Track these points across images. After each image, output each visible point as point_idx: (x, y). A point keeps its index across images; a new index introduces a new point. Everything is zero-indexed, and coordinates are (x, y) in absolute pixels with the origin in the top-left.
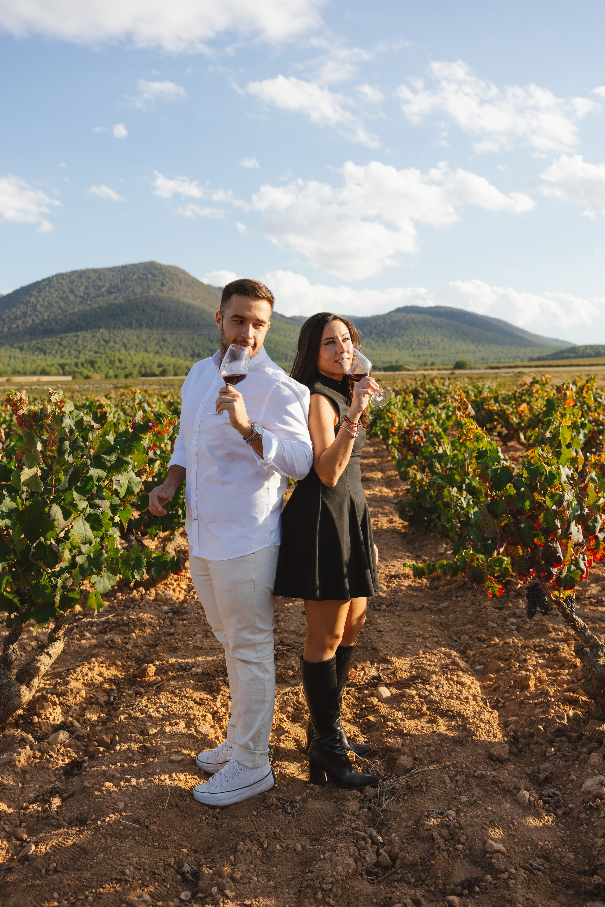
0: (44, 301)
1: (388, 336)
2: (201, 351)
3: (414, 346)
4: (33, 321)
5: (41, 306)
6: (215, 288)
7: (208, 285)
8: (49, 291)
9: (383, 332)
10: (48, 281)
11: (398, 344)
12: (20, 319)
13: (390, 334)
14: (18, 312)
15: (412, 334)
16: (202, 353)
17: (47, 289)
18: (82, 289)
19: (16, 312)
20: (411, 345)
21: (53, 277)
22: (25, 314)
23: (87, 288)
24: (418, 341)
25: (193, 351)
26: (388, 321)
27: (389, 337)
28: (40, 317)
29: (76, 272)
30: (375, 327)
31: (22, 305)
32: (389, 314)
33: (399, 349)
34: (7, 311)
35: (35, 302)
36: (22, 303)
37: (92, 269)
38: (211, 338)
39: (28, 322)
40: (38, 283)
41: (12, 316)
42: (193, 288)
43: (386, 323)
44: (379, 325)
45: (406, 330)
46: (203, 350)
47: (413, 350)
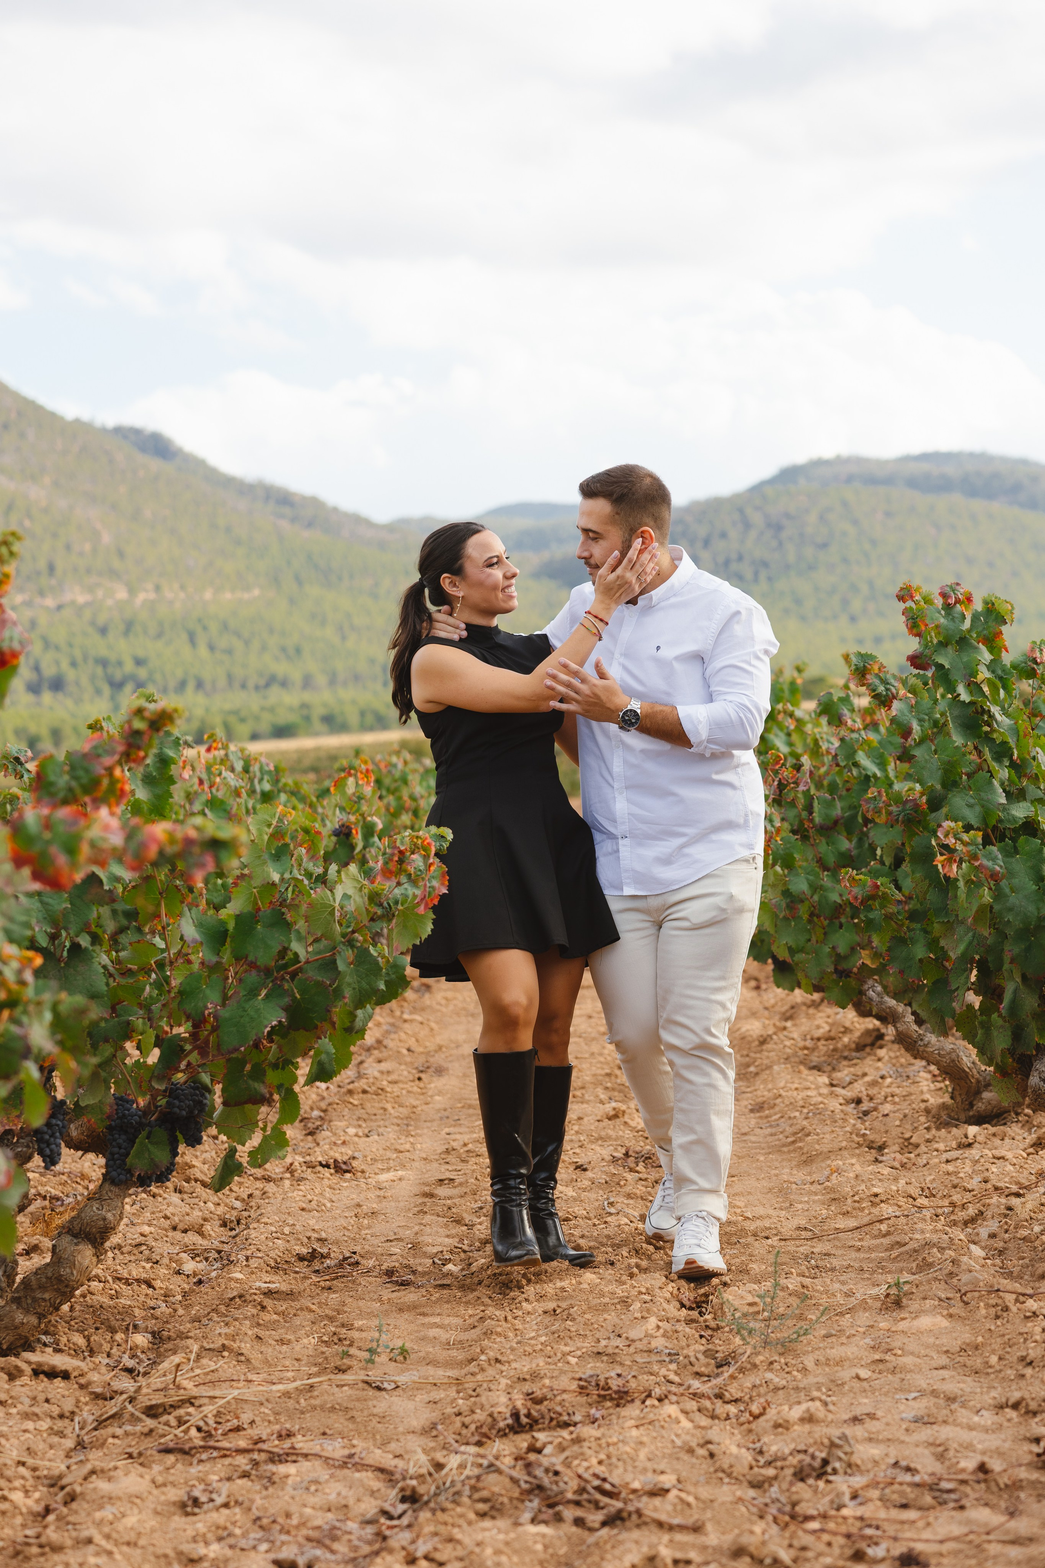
1: (756, 574)
2: (65, 665)
3: (856, 605)
6: (104, 430)
7: (77, 421)
9: (740, 558)
11: (798, 602)
13: (765, 564)
15: (845, 560)
16: (70, 675)
20: (845, 602)
24: (871, 584)
25: (37, 669)
26: (757, 518)
27: (763, 576)
30: (707, 543)
32: (758, 489)
33: (803, 618)
38: (102, 619)
42: (22, 435)
43: (747, 525)
44: (724, 535)
45: (824, 546)
46: (74, 664)
47: (853, 619)
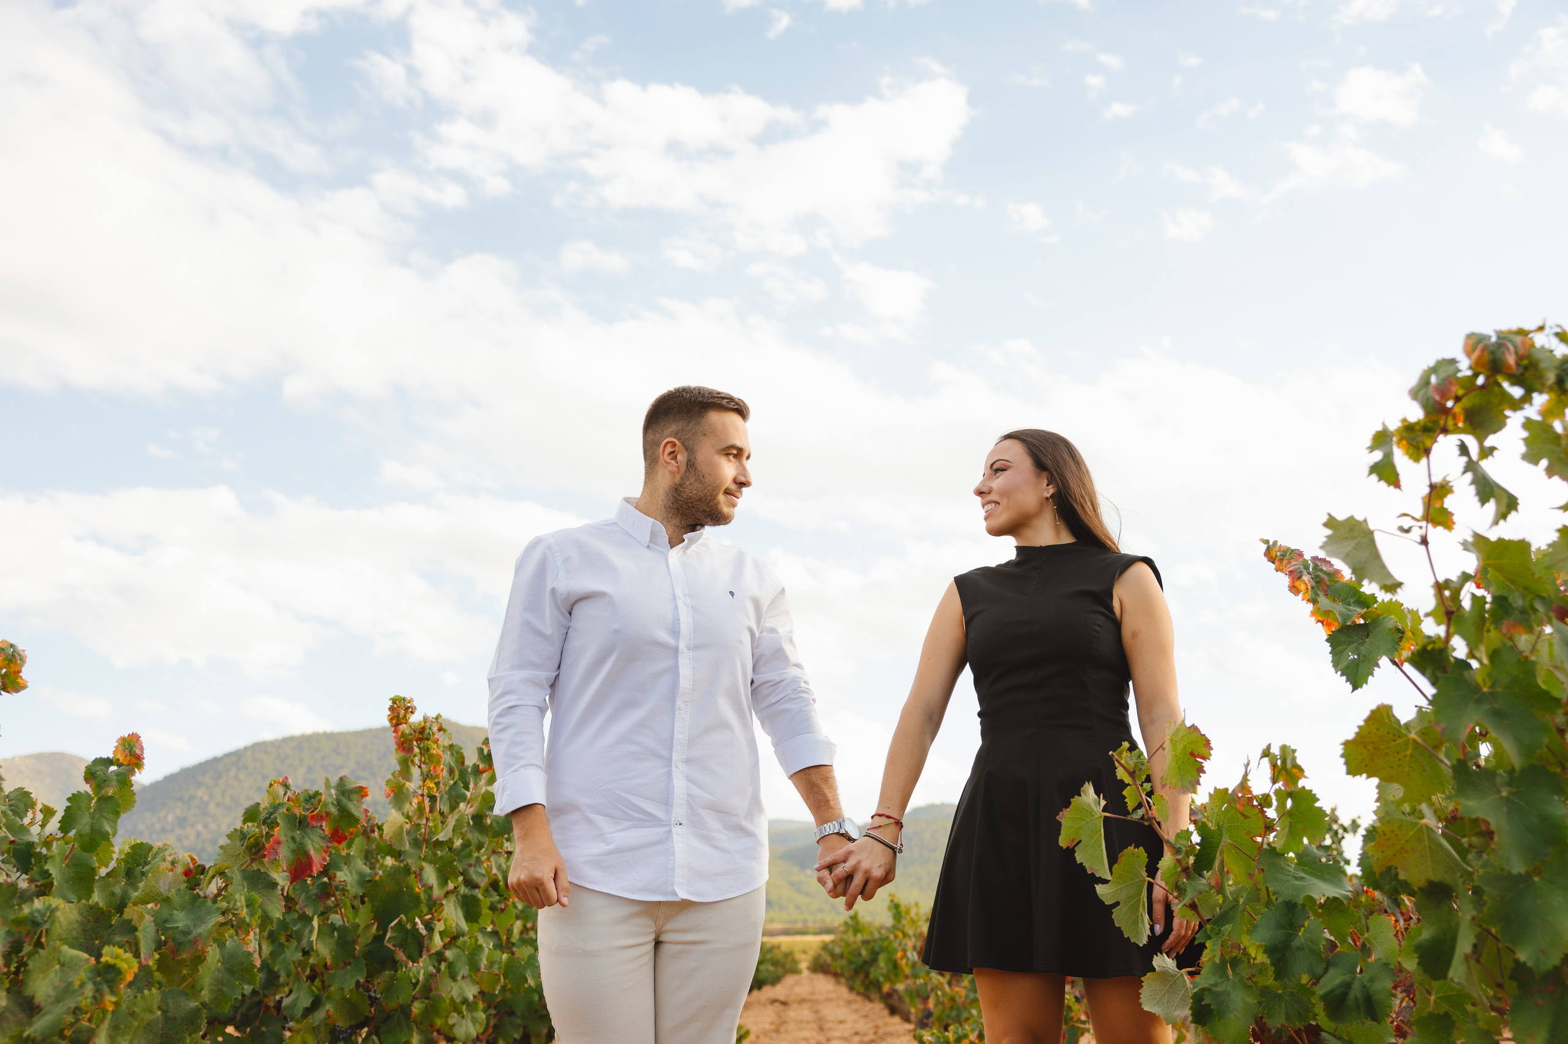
0: (223, 796)
4: (198, 834)
5: (218, 805)
8: (236, 777)
10: (236, 757)
12: (172, 831)
14: (170, 818)
17: (233, 772)
18: (301, 771)
19: (166, 817)
21: (246, 748)
22: (182, 822)
23: (310, 769)
28: (213, 826)
29: (292, 739)
31: (179, 804)
34: (148, 814)
35: (206, 798)
36: (181, 799)
37: (325, 734)
39: (187, 837)
40: (215, 761)
41: (158, 826)
